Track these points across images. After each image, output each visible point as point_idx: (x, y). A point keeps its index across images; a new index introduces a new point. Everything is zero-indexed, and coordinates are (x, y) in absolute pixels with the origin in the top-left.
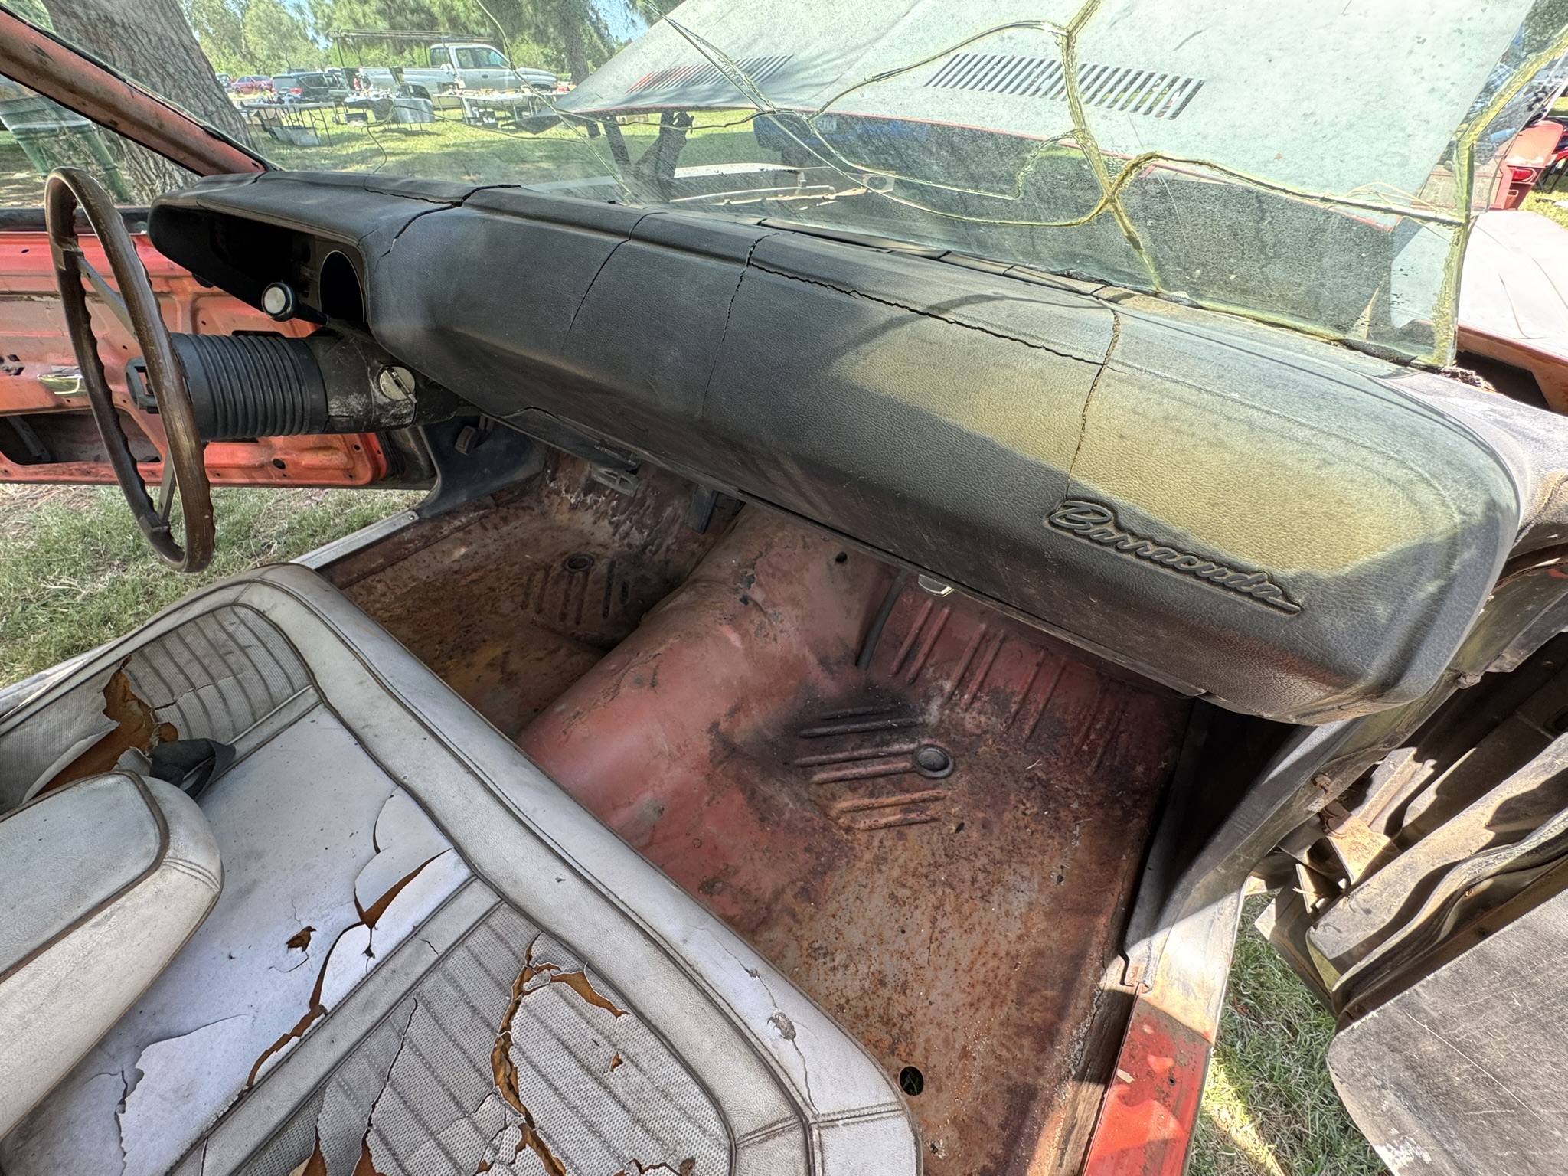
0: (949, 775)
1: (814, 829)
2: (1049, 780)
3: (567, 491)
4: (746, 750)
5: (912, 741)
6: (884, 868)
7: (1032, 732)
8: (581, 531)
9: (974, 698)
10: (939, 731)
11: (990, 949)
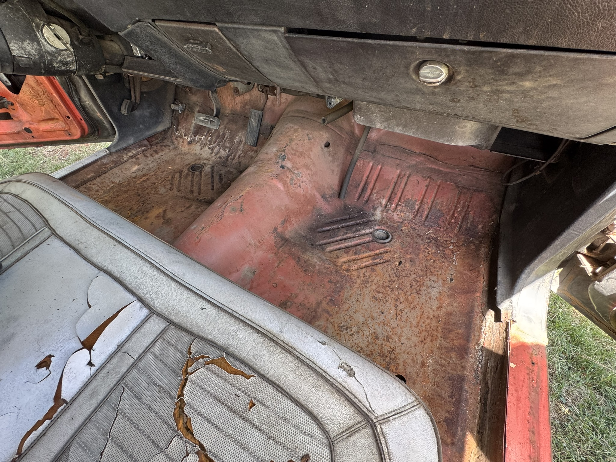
0: (390, 241)
1: (331, 272)
2: (437, 238)
3: (185, 135)
4: (292, 240)
5: (371, 228)
6: (368, 286)
7: (427, 217)
8: (195, 154)
9: (397, 205)
10: (382, 222)
11: (425, 315)
